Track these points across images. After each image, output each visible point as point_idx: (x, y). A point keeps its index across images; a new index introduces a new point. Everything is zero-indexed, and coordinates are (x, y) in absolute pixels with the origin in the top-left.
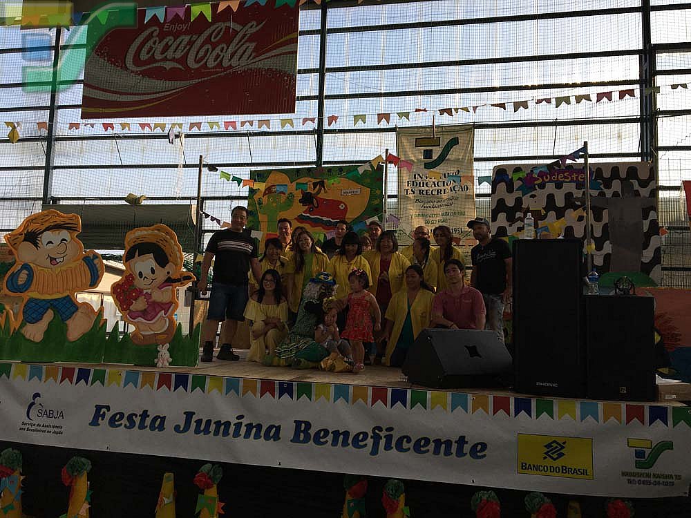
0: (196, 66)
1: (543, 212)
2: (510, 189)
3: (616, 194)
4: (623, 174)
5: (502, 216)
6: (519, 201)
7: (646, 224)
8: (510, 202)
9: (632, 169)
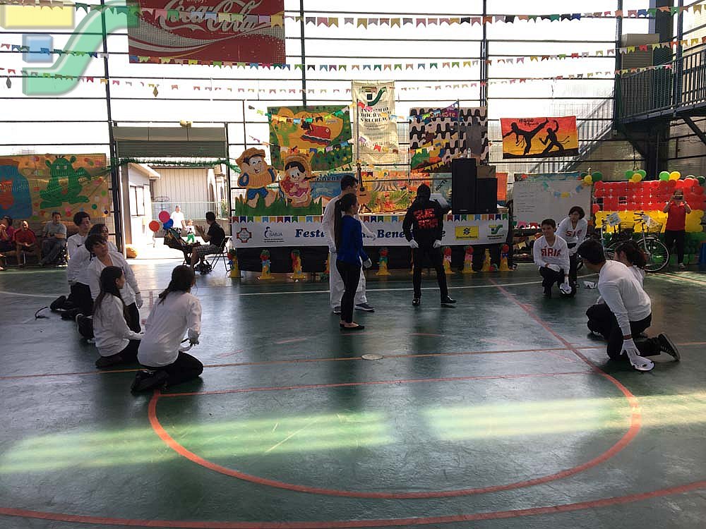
0: (215, 29)
1: (435, 134)
2: (419, 122)
3: (469, 124)
4: (473, 114)
5: (415, 136)
6: (423, 128)
7: (483, 140)
8: (419, 129)
9: (477, 111)
